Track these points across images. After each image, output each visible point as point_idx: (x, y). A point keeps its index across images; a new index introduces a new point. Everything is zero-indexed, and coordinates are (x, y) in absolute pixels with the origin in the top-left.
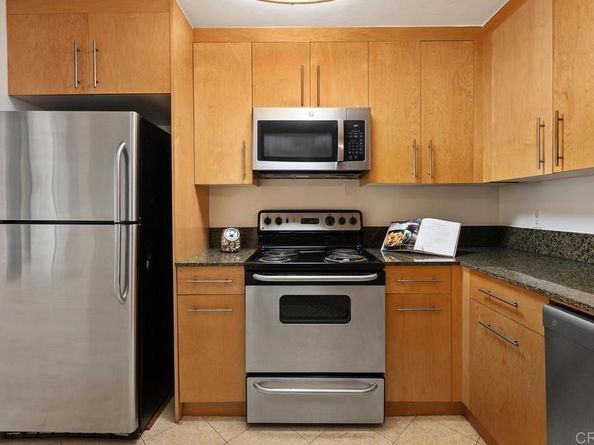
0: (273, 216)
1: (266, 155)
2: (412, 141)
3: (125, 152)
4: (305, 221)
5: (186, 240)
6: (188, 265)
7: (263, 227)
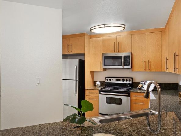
0: (109, 79)
1: (105, 64)
2: (143, 60)
3: (76, 66)
4: (117, 80)
5: (88, 84)
6: (88, 89)
7: (107, 81)
